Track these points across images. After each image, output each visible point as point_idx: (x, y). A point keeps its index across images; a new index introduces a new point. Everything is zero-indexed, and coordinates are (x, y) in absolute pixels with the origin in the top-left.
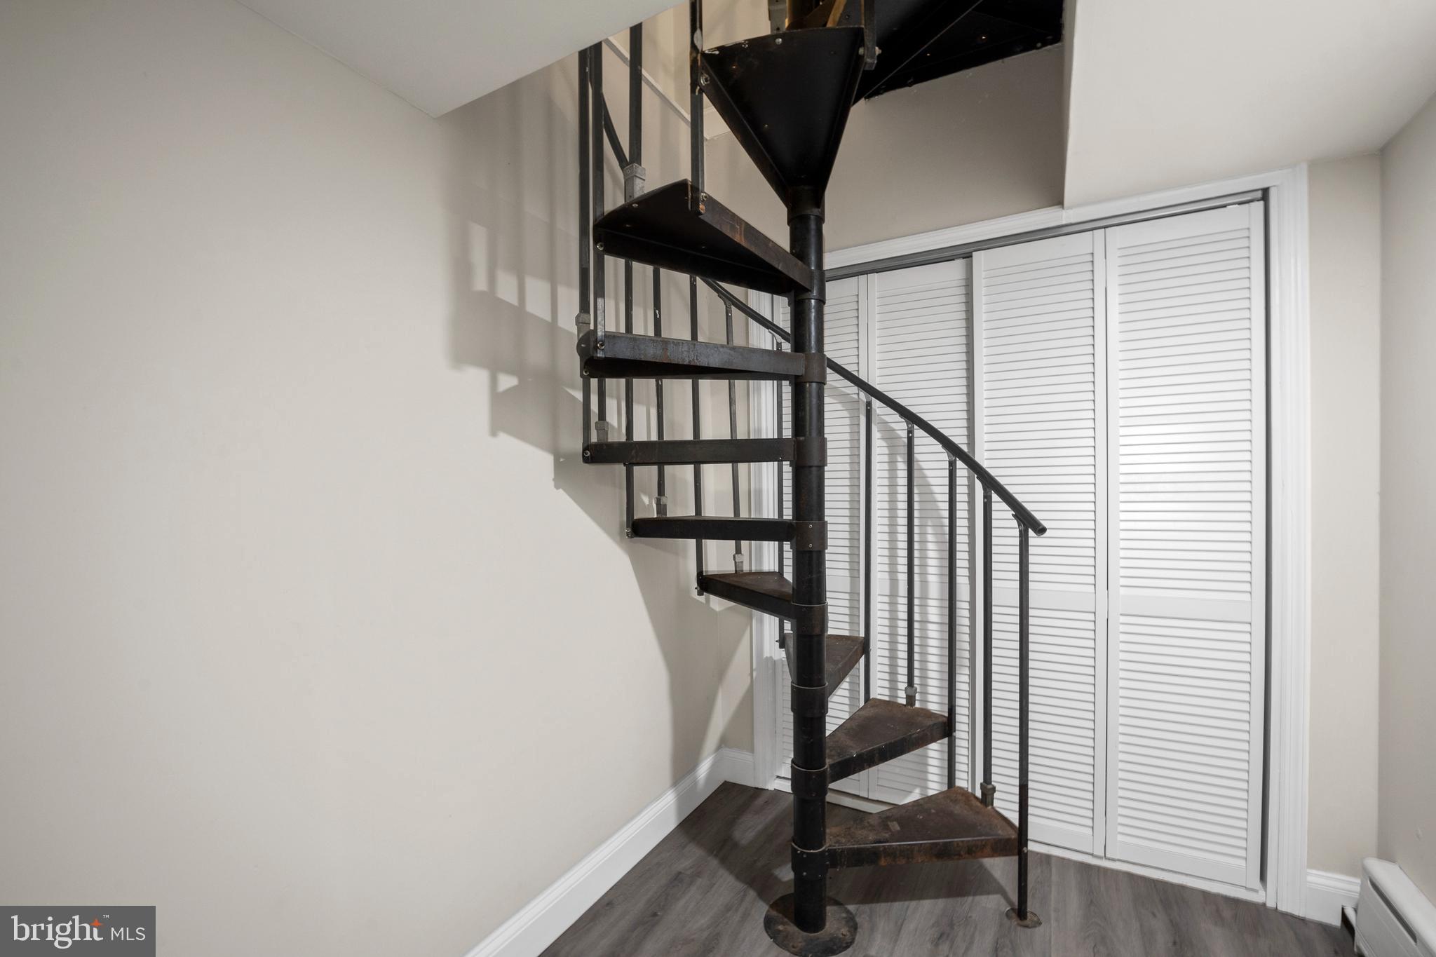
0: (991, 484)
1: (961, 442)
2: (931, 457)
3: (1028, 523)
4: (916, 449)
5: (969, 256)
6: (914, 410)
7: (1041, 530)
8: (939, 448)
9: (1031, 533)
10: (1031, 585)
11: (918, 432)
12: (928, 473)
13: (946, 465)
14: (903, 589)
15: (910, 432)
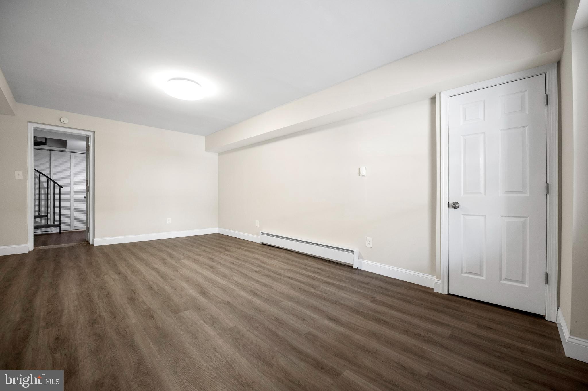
0: (54, 182)
1: (49, 177)
2: (44, 180)
3: (60, 187)
4: (40, 177)
5: (51, 151)
6: (40, 171)
7: (62, 188)
8: (45, 177)
9: (61, 188)
10: (55, 196)
11: (41, 175)
12: (42, 181)
13: (47, 180)
14: (37, 201)
15: (39, 174)
